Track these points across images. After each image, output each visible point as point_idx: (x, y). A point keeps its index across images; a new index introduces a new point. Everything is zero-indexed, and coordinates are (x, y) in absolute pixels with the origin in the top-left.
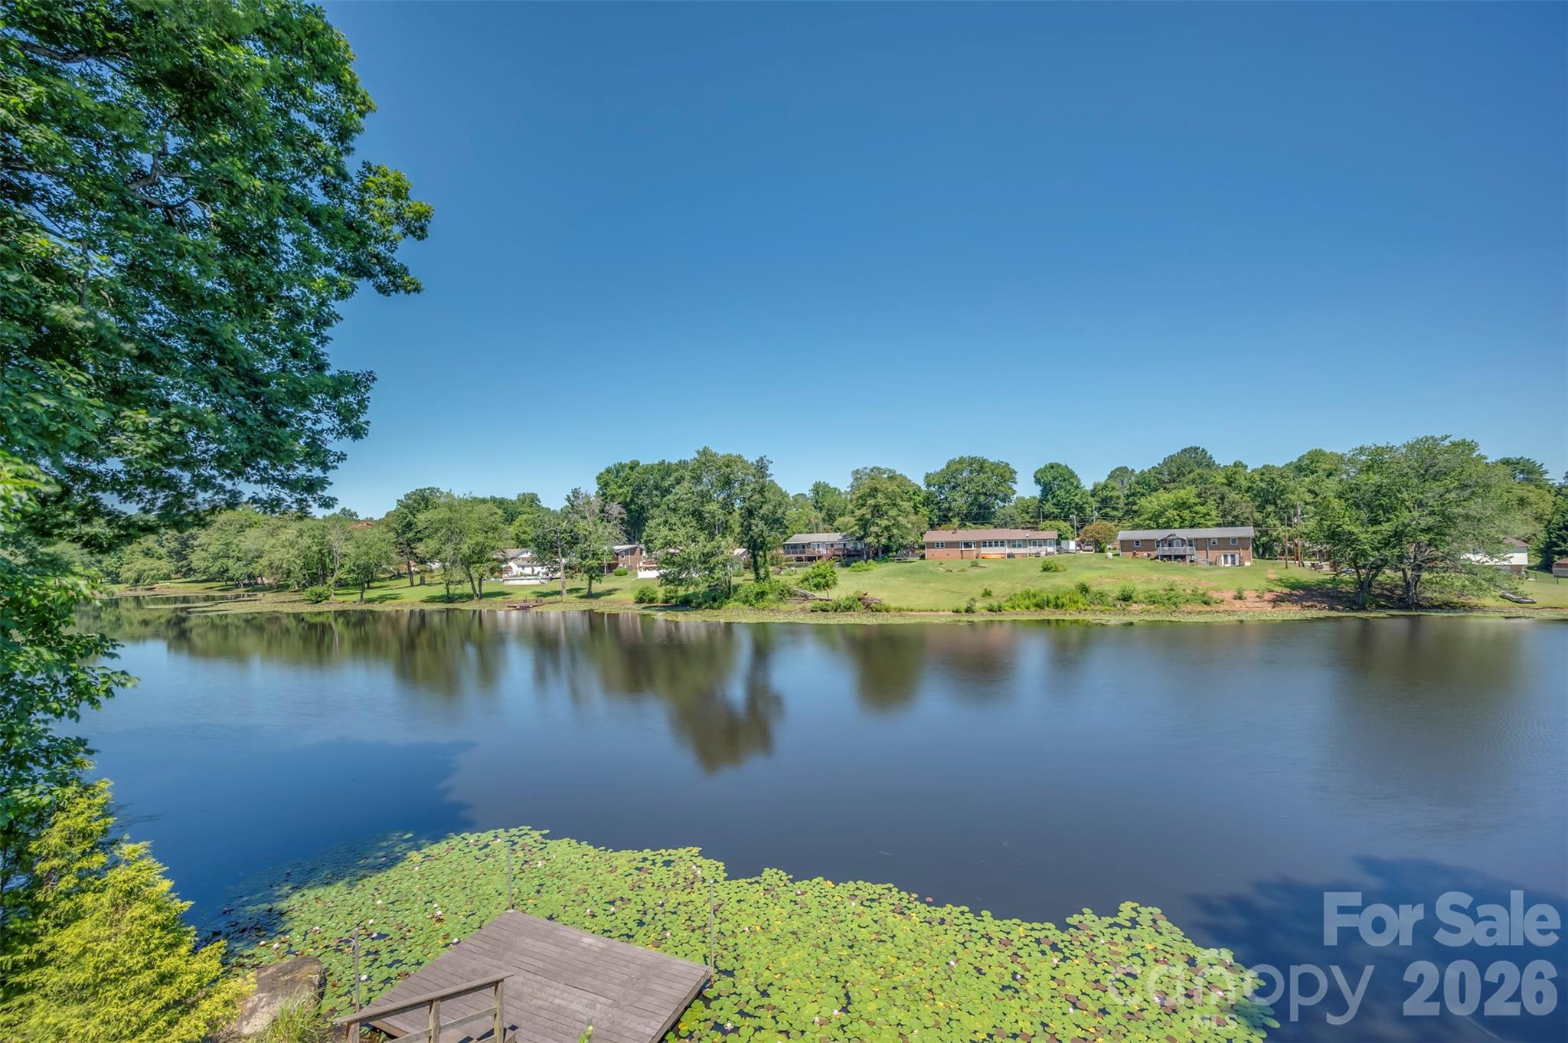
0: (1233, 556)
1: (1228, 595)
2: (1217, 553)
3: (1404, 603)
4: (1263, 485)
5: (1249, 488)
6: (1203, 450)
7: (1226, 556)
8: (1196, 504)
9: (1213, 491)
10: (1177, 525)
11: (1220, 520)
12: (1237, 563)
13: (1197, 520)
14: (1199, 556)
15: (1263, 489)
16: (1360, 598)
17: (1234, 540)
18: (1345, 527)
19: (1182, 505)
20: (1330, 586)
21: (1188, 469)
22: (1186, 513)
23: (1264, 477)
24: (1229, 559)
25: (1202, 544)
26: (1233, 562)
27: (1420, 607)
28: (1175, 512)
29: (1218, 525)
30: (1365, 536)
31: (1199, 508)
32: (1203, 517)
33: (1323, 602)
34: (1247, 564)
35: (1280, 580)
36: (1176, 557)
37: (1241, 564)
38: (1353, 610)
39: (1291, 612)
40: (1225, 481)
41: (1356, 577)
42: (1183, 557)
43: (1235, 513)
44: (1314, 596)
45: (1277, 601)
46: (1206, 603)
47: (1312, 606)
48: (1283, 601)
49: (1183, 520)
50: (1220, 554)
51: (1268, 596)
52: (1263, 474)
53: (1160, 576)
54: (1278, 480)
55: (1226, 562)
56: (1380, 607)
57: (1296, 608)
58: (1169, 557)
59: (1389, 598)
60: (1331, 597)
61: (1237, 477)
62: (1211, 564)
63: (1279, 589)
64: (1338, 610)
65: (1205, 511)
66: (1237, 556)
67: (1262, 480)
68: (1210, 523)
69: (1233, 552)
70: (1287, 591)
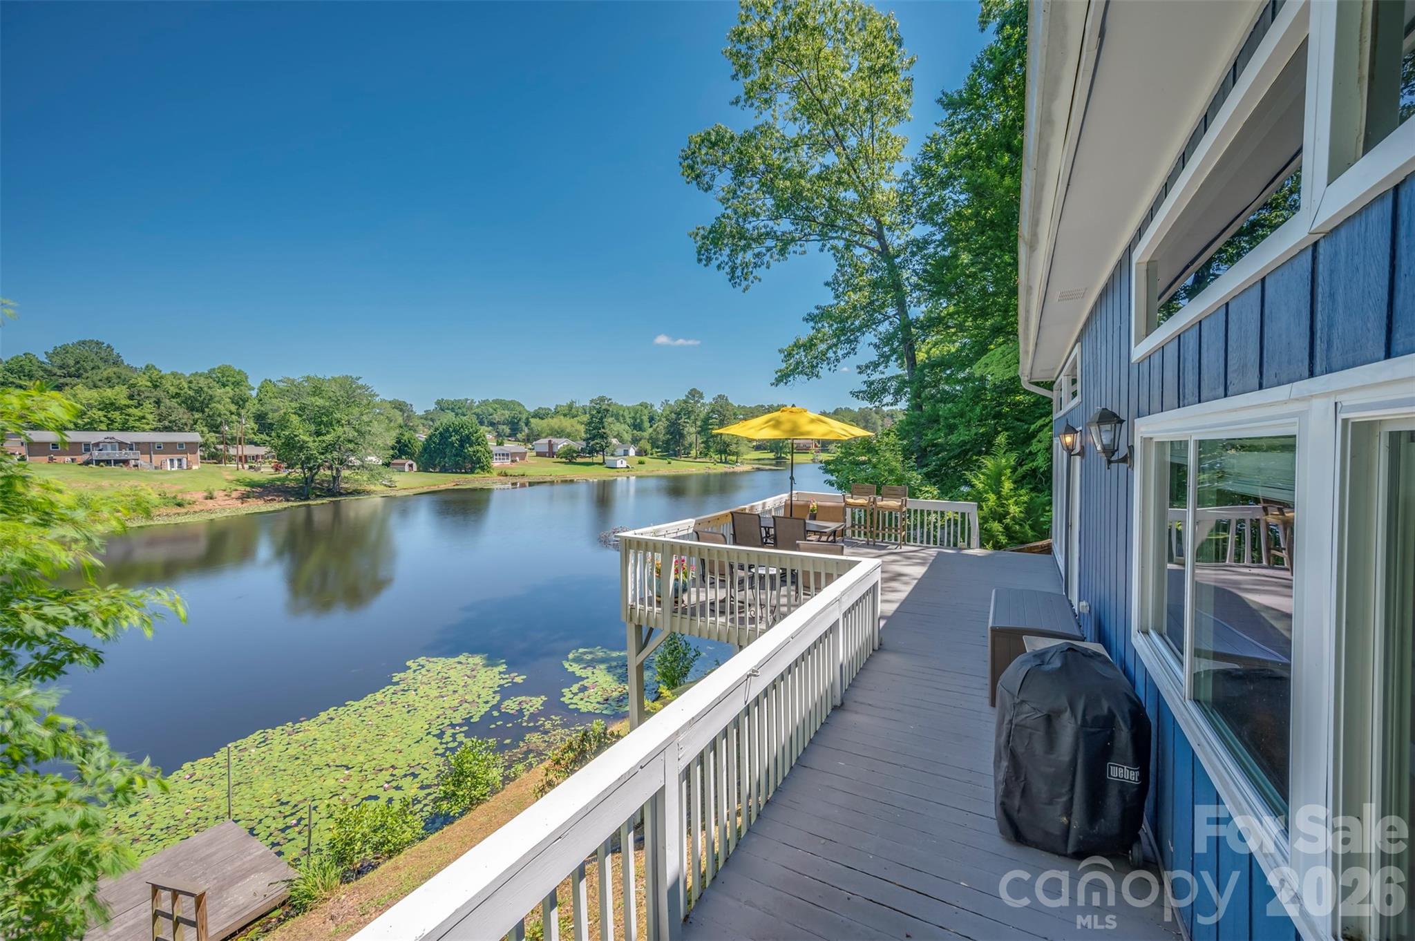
0: (180, 460)
1: (199, 496)
2: (163, 457)
3: (331, 492)
4: (191, 393)
5: (177, 394)
6: (108, 346)
7: (172, 461)
8: (128, 406)
9: (148, 394)
10: (103, 427)
11: (156, 424)
12: (185, 467)
13: (131, 423)
14: (143, 460)
15: (190, 396)
16: (302, 491)
17: (181, 445)
18: (301, 436)
19: (109, 406)
20: (279, 483)
21: (92, 365)
22: (116, 415)
23: (193, 386)
24: (176, 463)
25: (147, 448)
26: (180, 466)
27: (341, 494)
28: (101, 413)
29: (154, 430)
30: (313, 444)
31: (132, 411)
32: (138, 420)
33: (280, 496)
34: (195, 467)
35: (238, 480)
36: (117, 462)
37: (189, 468)
38: (302, 500)
39: (257, 506)
40: (149, 384)
41: (302, 475)
42: (126, 462)
43: (172, 418)
44: (270, 492)
45: (244, 498)
46: (179, 505)
47: (271, 500)
48: (248, 497)
49: (112, 421)
50: (166, 458)
51: (235, 495)
52: (190, 382)
53: (112, 482)
54: (205, 389)
55: (172, 466)
56: (318, 496)
57: (261, 502)
58: (108, 462)
59: (321, 490)
60: (284, 492)
61: (164, 381)
62: (156, 468)
63: (242, 489)
64: (291, 501)
65: (140, 414)
66: (184, 461)
67: (190, 388)
68: (147, 427)
69: (179, 456)
70: (248, 489)
